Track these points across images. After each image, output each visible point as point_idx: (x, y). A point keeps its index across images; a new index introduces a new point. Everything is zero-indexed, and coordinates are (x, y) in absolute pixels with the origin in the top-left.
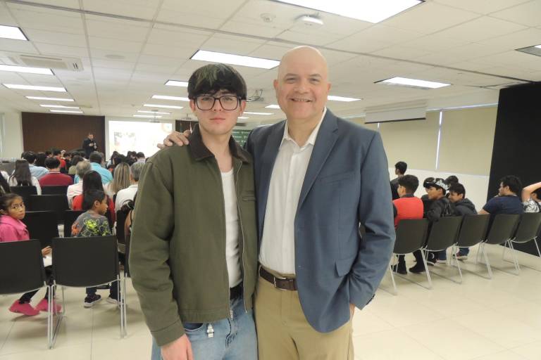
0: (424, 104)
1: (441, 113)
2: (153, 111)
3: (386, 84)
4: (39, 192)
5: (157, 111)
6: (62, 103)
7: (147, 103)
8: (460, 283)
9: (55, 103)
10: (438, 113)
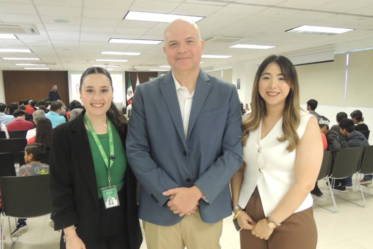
0: (332, 48)
1: (348, 55)
2: (105, 64)
3: (296, 32)
4: (8, 137)
5: (108, 64)
6: (31, 62)
7: (98, 58)
8: (363, 207)
9: (26, 62)
10: (345, 55)
